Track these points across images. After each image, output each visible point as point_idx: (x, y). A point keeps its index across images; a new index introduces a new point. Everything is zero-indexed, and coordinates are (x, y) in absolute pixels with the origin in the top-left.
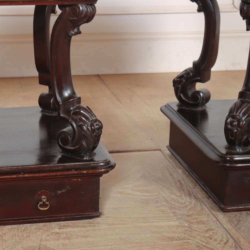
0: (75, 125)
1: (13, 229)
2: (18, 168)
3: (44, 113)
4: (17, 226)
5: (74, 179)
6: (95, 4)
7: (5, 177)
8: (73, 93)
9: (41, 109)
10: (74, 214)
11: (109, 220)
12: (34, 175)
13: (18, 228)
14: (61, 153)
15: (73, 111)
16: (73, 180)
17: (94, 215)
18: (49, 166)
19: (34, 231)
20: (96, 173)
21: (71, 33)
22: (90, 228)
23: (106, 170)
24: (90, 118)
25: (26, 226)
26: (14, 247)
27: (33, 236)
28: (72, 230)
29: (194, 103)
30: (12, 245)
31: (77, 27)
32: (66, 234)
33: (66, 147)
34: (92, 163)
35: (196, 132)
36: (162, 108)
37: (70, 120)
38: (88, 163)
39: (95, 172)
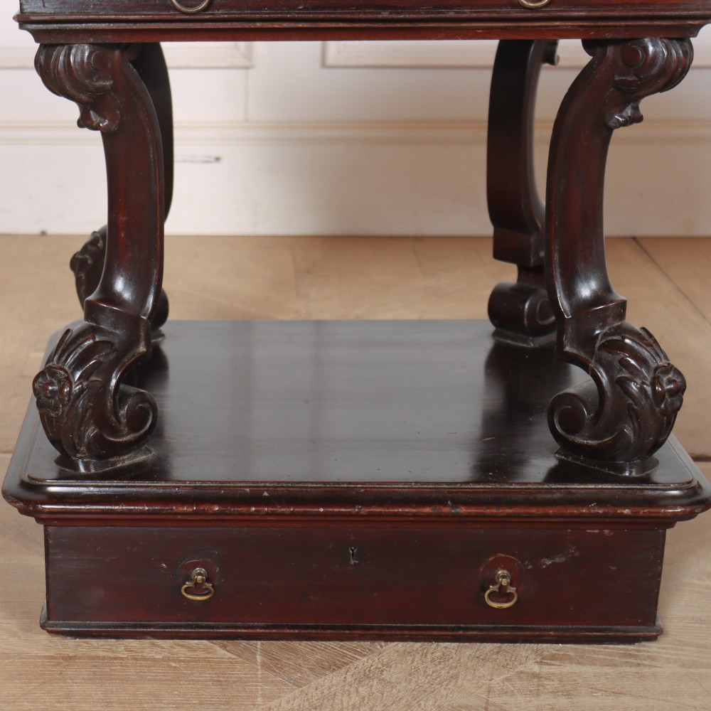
0: (604, 379)
1: (409, 653)
2: (439, 488)
3: (502, 340)
4: (421, 646)
5: (590, 529)
6: (692, 39)
7: (400, 510)
8: (606, 288)
9: (492, 328)
10: (585, 626)
11: (683, 650)
12: (482, 511)
13: (425, 651)
14: (556, 453)
15: (602, 339)
16: (588, 531)
17: (641, 634)
18: (525, 489)
19: (469, 664)
20: (659, 518)
21: (613, 120)
22: (628, 669)
23: (688, 509)
24: (650, 361)
25: (446, 647)
26: (414, 703)
27: (467, 678)
28: (577, 671)
30: (410, 699)
31: (632, 104)
32: (561, 681)
33: (573, 437)
34: (647, 487)
37: (590, 363)
38: (635, 487)
39: (657, 515)
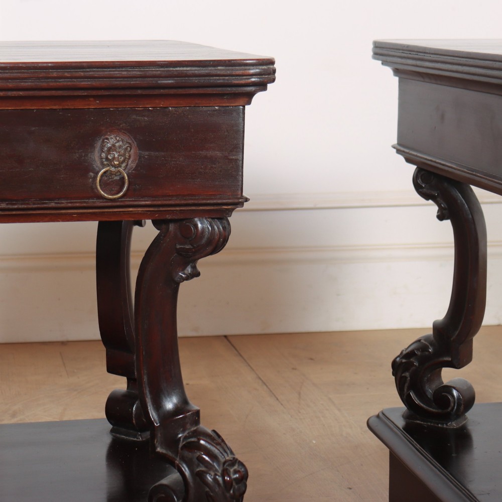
0: (187, 472)
6: (229, 218)
8: (184, 401)
9: (111, 426)
15: (183, 441)
21: (178, 277)
24: (220, 457)
29: (440, 411)
31: (191, 264)
35: (451, 482)
36: (370, 421)
37: (176, 460)
